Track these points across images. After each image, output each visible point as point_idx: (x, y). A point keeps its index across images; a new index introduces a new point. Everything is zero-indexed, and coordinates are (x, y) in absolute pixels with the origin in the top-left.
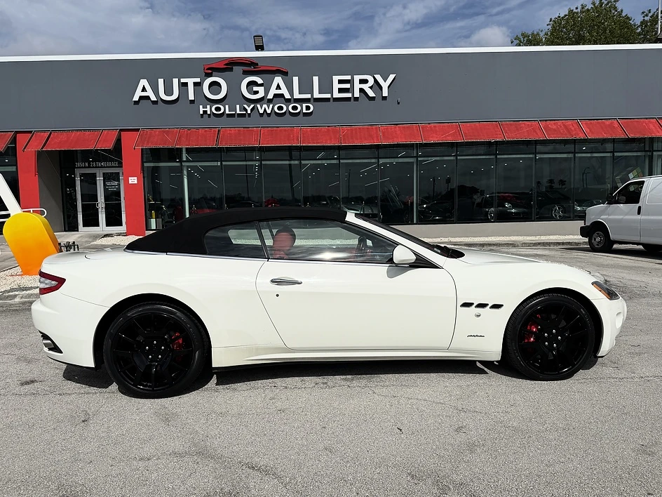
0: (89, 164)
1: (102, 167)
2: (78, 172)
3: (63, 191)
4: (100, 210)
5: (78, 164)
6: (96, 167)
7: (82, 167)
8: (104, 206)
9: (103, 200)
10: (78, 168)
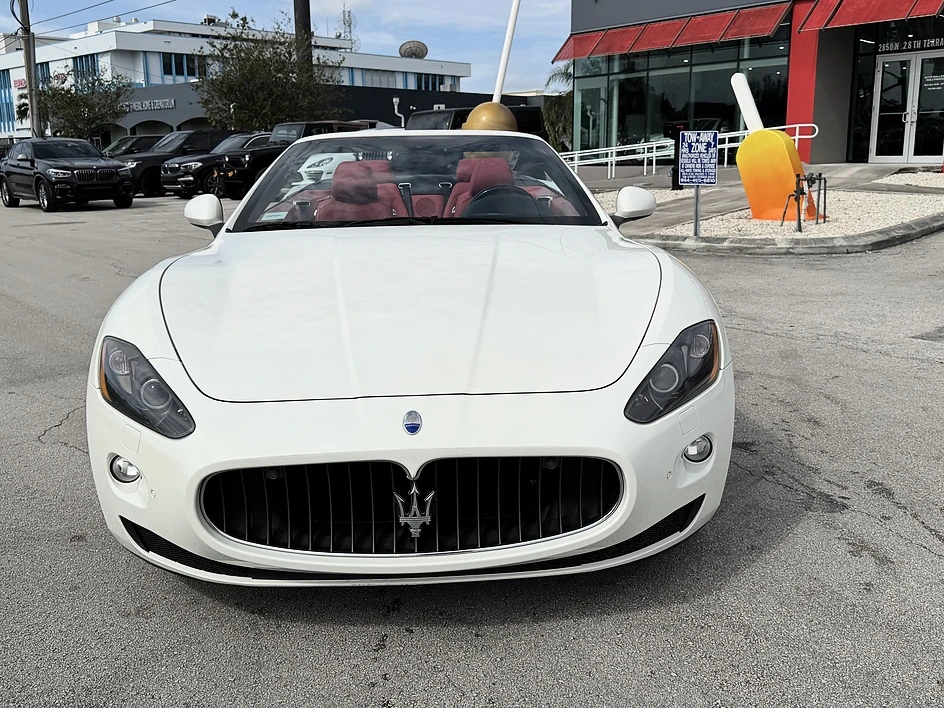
0: (901, 45)
1: (922, 49)
2: (880, 60)
3: (854, 93)
4: (907, 126)
5: (883, 47)
6: (912, 50)
7: (889, 52)
8: (915, 118)
9: (916, 109)
10: (882, 53)
